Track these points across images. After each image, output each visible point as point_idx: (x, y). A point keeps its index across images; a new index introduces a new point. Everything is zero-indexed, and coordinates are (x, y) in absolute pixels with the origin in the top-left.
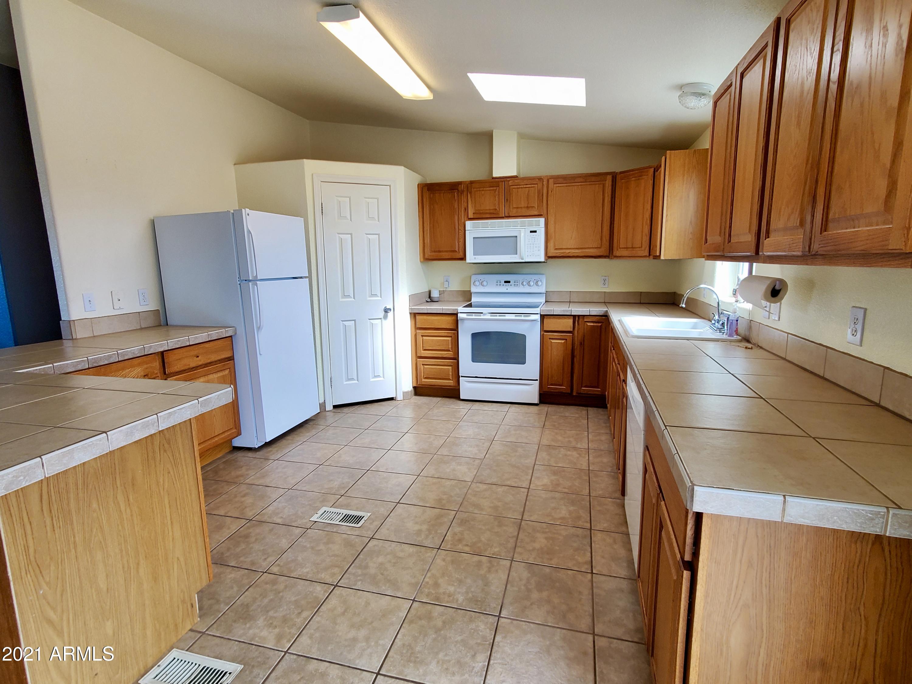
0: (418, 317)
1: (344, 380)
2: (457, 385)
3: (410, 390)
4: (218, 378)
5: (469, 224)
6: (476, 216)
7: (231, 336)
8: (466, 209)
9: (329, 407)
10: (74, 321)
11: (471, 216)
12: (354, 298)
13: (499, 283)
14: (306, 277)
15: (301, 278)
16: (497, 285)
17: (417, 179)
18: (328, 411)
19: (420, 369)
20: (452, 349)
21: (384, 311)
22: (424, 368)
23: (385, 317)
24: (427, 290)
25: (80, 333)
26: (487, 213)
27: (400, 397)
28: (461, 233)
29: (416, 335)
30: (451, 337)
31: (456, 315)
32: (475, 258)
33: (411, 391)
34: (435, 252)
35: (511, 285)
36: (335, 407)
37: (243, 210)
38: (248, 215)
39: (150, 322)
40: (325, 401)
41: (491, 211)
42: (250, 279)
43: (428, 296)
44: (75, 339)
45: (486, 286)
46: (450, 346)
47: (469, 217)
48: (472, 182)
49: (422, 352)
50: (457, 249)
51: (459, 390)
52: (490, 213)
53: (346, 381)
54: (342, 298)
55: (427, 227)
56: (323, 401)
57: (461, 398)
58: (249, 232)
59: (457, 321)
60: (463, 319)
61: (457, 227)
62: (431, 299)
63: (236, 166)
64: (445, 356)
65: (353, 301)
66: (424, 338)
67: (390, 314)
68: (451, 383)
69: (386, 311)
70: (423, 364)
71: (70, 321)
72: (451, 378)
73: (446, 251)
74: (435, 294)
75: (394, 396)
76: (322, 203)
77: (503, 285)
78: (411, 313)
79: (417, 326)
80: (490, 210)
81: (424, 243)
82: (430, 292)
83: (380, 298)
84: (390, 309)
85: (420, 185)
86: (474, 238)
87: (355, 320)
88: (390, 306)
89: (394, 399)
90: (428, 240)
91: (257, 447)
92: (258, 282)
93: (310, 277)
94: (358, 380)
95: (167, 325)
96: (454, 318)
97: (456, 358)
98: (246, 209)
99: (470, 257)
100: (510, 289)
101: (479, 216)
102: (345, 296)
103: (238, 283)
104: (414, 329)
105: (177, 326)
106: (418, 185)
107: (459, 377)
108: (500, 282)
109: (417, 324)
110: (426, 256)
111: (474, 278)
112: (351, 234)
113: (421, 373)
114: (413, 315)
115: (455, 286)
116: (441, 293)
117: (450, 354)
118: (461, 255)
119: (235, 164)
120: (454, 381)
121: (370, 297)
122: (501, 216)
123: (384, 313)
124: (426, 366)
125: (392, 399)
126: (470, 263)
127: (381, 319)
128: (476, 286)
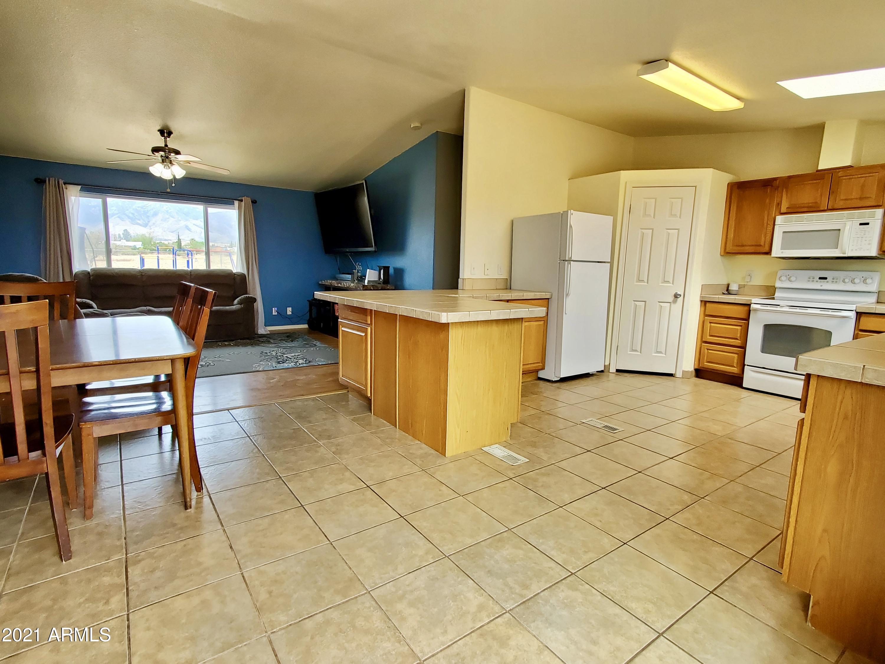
0: (708, 305)
1: (629, 350)
2: (741, 373)
3: (690, 370)
4: (536, 325)
5: (779, 219)
6: (790, 211)
7: (548, 299)
8: (779, 204)
9: (613, 370)
10: (465, 279)
11: (783, 210)
12: (647, 283)
13: (811, 279)
14: (608, 262)
15: (604, 262)
16: (809, 281)
17: (726, 178)
18: (611, 373)
19: (704, 352)
20: (740, 338)
21: (674, 296)
22: (708, 352)
23: (675, 302)
24: (726, 283)
25: (467, 286)
26: (804, 207)
27: (679, 374)
28: (770, 228)
29: (704, 322)
30: (741, 326)
31: (749, 305)
32: (782, 252)
33: (691, 372)
34: (737, 246)
35: (828, 282)
36: (618, 371)
37: (569, 211)
38: (572, 214)
39: (502, 286)
40: (610, 364)
41: (810, 205)
42: (567, 259)
43: (726, 289)
44: (465, 290)
45: (794, 281)
46: (739, 335)
47: (782, 211)
48: (790, 177)
49: (708, 337)
50: (762, 244)
51: (742, 378)
52: (808, 207)
53: (630, 351)
54: (637, 282)
55: (732, 223)
56: (608, 364)
57: (744, 386)
58: (571, 226)
59: (750, 311)
60: (756, 310)
61: (765, 221)
62: (728, 291)
63: (570, 180)
64: (731, 344)
65: (646, 285)
66: (712, 325)
67: (680, 300)
68: (735, 370)
69: (676, 296)
70: (707, 349)
71: (463, 279)
72: (735, 366)
73: (750, 246)
74: (734, 287)
75: (674, 373)
76: (631, 204)
77: (817, 281)
78: (701, 301)
79: (707, 313)
80: (809, 203)
81: (727, 238)
82: (728, 286)
83: (671, 285)
84: (680, 295)
85: (730, 184)
86: (784, 232)
87: (645, 301)
88: (681, 292)
89: (674, 375)
90: (731, 235)
91: (553, 380)
92: (572, 262)
93: (611, 263)
94: (641, 352)
95: (511, 289)
96: (746, 308)
97: (743, 347)
98: (571, 210)
99: (777, 251)
100: (825, 285)
101: (793, 210)
102: (639, 280)
103: (559, 262)
104: (702, 316)
105: (515, 290)
106: (728, 184)
107: (744, 365)
108: (814, 278)
109: (706, 311)
110: (727, 251)
111: (780, 273)
112: (653, 229)
113: (704, 356)
114: (703, 303)
115: (759, 280)
116: (740, 287)
117: (738, 342)
118: (766, 249)
119: (569, 179)
120: (738, 368)
121: (662, 283)
122: (822, 209)
123: (674, 297)
124: (710, 351)
125: (671, 375)
126: (777, 257)
127: (670, 303)
128: (782, 281)
